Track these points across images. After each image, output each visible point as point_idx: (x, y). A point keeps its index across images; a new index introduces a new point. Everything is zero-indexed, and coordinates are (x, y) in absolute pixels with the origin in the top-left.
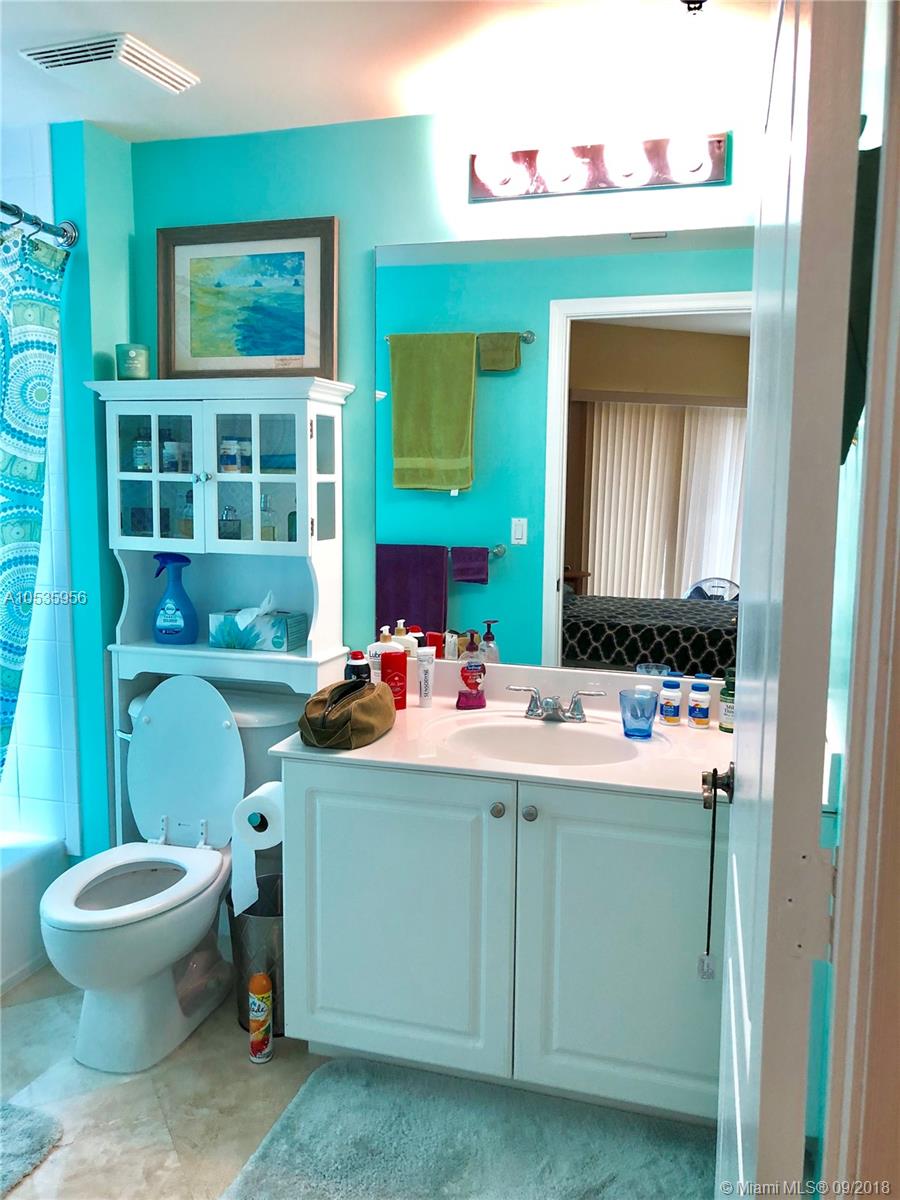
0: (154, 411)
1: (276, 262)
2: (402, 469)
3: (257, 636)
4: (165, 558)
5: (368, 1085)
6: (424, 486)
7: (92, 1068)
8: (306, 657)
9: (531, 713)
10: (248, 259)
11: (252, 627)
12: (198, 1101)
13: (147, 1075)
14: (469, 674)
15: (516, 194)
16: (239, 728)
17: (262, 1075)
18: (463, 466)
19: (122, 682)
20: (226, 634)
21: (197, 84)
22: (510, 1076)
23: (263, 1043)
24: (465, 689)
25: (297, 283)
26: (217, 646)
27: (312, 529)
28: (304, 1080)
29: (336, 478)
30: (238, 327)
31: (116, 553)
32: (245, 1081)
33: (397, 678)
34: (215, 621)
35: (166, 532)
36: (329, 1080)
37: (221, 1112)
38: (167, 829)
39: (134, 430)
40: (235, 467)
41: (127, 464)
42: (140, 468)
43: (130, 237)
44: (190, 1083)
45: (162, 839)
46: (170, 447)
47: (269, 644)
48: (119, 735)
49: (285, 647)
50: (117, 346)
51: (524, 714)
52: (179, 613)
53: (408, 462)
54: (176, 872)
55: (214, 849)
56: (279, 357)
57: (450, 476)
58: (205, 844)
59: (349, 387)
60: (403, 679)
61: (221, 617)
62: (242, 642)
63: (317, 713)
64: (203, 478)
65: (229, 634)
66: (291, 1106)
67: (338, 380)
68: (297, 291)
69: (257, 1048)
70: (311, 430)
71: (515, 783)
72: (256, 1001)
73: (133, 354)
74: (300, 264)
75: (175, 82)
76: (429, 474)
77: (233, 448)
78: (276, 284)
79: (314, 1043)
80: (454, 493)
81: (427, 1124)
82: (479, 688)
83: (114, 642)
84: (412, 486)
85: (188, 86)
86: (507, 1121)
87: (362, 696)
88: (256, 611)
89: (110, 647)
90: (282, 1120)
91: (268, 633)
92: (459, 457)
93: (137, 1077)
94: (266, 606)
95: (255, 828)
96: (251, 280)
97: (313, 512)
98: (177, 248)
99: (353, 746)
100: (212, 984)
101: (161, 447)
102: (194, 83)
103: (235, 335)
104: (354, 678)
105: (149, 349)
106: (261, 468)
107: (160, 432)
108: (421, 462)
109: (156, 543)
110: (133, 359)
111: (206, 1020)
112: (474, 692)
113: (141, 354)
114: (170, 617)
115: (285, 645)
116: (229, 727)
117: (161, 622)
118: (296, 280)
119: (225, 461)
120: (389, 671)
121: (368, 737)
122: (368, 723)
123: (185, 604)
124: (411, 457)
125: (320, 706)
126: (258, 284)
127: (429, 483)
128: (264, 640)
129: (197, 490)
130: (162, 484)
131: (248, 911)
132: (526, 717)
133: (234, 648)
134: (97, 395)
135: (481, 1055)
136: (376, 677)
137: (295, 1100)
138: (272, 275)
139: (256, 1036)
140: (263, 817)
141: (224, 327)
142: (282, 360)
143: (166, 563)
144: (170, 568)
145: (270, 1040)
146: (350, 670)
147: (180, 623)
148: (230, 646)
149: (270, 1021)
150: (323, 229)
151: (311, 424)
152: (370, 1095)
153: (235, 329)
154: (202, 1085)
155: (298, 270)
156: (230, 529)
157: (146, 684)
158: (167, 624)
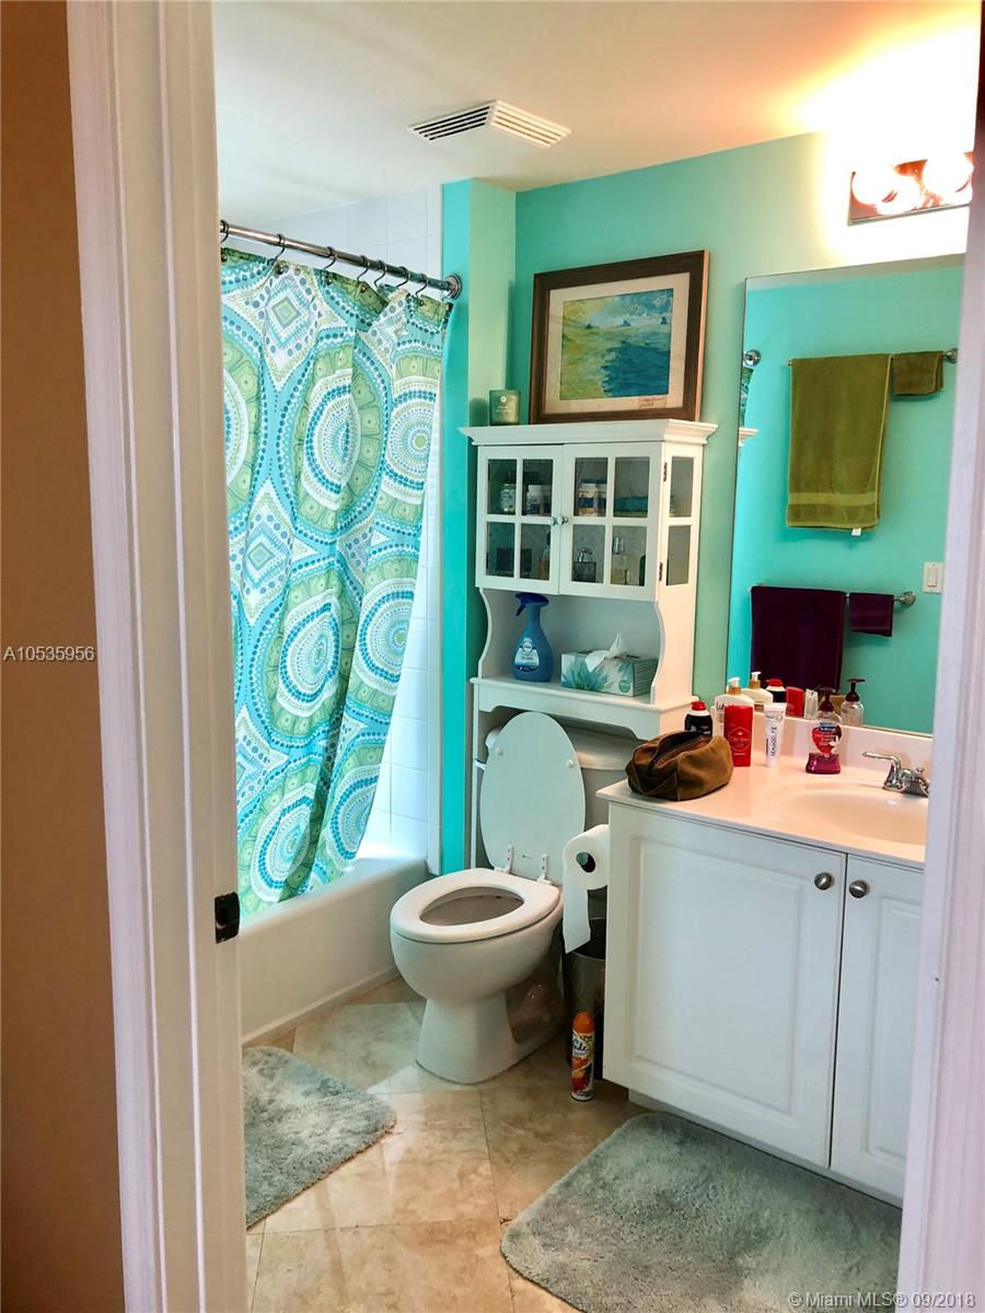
0: (520, 455)
1: (645, 301)
2: (798, 505)
3: (605, 679)
4: (526, 597)
5: (681, 1143)
6: (822, 525)
7: (429, 1072)
8: (649, 703)
9: (888, 785)
10: (619, 298)
11: (601, 668)
12: (517, 1121)
13: (475, 1089)
14: (823, 736)
15: (901, 212)
16: (582, 769)
17: (580, 1112)
18: (869, 503)
19: (482, 713)
20: (576, 675)
21: (568, 135)
22: (827, 1166)
23: (585, 1080)
24: (817, 751)
25: (664, 321)
26: (567, 685)
27: (661, 574)
28: (619, 1124)
29: (692, 521)
30: (605, 368)
31: (481, 591)
32: (563, 1114)
33: (740, 734)
34: (567, 662)
35: (526, 573)
36: (644, 1131)
37: (536, 1135)
38: (512, 859)
39: (502, 473)
40: (592, 509)
41: (495, 507)
42: (506, 510)
43: (510, 283)
44: (512, 1103)
45: (508, 868)
46: (534, 490)
47: (616, 688)
48: (476, 764)
49: (631, 692)
50: (491, 392)
51: (882, 785)
52: (535, 651)
53: (806, 498)
54: (513, 901)
55: (553, 885)
56: (643, 398)
57: (853, 514)
58: (546, 878)
59: (710, 426)
60: (748, 735)
61: (573, 658)
62: (588, 683)
63: (645, 761)
64: (560, 521)
65: (579, 674)
66: (601, 1146)
67: (701, 421)
68: (665, 329)
69: (578, 1085)
70: (665, 473)
71: (844, 855)
72: (579, 1039)
73: (504, 399)
74: (669, 301)
75: (546, 138)
76: (828, 510)
77: (590, 491)
78: (643, 324)
79: (634, 1092)
80: (857, 532)
81: (735, 1195)
82: (833, 751)
83: (477, 676)
84: (808, 525)
85: (559, 138)
86: (821, 1211)
87: (695, 748)
88: (605, 654)
89: (473, 680)
90: (590, 1157)
91: (615, 676)
92: (863, 492)
93: (467, 1088)
94: (615, 650)
95: (583, 867)
96: (619, 321)
97: (662, 557)
98: (552, 292)
99: (679, 798)
100: (546, 1018)
101: (525, 490)
102: (564, 135)
103: (603, 376)
104: (693, 729)
105: (519, 394)
106: (614, 511)
107: (525, 474)
108: (821, 498)
109: (517, 584)
110: (504, 405)
111: (535, 1051)
112: (827, 756)
113: (512, 400)
114: (527, 655)
115: (632, 689)
116: (571, 767)
117: (519, 659)
118: (664, 318)
119: (581, 505)
120: (733, 725)
121: (697, 791)
122: (695, 776)
123: (541, 643)
124: (810, 491)
125: (648, 755)
126: (626, 324)
127: (826, 521)
128: (612, 684)
129: (554, 532)
130: (523, 525)
131: (577, 950)
132: (884, 788)
133: (583, 689)
134: (471, 440)
135: (797, 1137)
136: (718, 729)
137: (607, 1141)
138: (640, 315)
139: (578, 1073)
140: (590, 858)
141: (593, 368)
142: (645, 400)
143: (526, 602)
144: (530, 606)
145: (591, 1079)
146: (690, 720)
147: (536, 661)
148: (579, 687)
149: (591, 1061)
150: (691, 264)
151: (665, 467)
152: (680, 1153)
153: (603, 370)
154: (523, 1108)
155: (667, 307)
156: (584, 571)
157: (501, 718)
158: (524, 662)
